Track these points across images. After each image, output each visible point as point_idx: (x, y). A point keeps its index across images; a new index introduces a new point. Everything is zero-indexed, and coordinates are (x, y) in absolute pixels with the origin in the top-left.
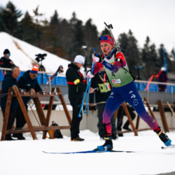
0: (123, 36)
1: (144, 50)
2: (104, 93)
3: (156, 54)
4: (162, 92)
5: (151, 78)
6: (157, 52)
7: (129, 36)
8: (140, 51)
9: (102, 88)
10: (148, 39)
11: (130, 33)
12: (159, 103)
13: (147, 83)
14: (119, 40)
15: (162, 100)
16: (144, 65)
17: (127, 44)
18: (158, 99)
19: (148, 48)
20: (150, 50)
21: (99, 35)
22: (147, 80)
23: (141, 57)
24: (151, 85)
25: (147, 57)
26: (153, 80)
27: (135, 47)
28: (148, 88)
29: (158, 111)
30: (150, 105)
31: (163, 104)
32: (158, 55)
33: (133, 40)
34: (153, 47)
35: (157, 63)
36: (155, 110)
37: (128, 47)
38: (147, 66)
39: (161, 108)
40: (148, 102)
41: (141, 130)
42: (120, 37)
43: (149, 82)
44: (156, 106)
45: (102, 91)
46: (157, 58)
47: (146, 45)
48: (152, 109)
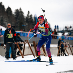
0: (17, 10)
1: (27, 17)
2: (10, 38)
3: (32, 19)
4: (35, 37)
5: (30, 31)
6: (33, 18)
7: (20, 10)
8: (25, 18)
9: (9, 36)
10: (29, 12)
11: (20, 9)
12: (34, 42)
13: (28, 33)
14: (15, 12)
15: (35, 41)
16: (27, 24)
17: (19, 14)
18: (33, 41)
19: (29, 16)
20: (30, 17)
21: (6, 10)
22: (28, 31)
23: (25, 20)
24: (30, 34)
25: (29, 20)
26: (31, 32)
27: (23, 16)
28: (28, 35)
29: (33, 46)
30: (30, 43)
31: (36, 43)
32: (34, 20)
33: (22, 12)
34: (31, 16)
35: (33, 23)
36: (32, 45)
37: (19, 16)
38: (28, 25)
39: (35, 45)
40: (29, 42)
41: (25, 55)
42: (16, 11)
43: (29, 33)
44: (33, 44)
45: (9, 37)
46: (33, 21)
47: (28, 15)
48: (30, 45)
